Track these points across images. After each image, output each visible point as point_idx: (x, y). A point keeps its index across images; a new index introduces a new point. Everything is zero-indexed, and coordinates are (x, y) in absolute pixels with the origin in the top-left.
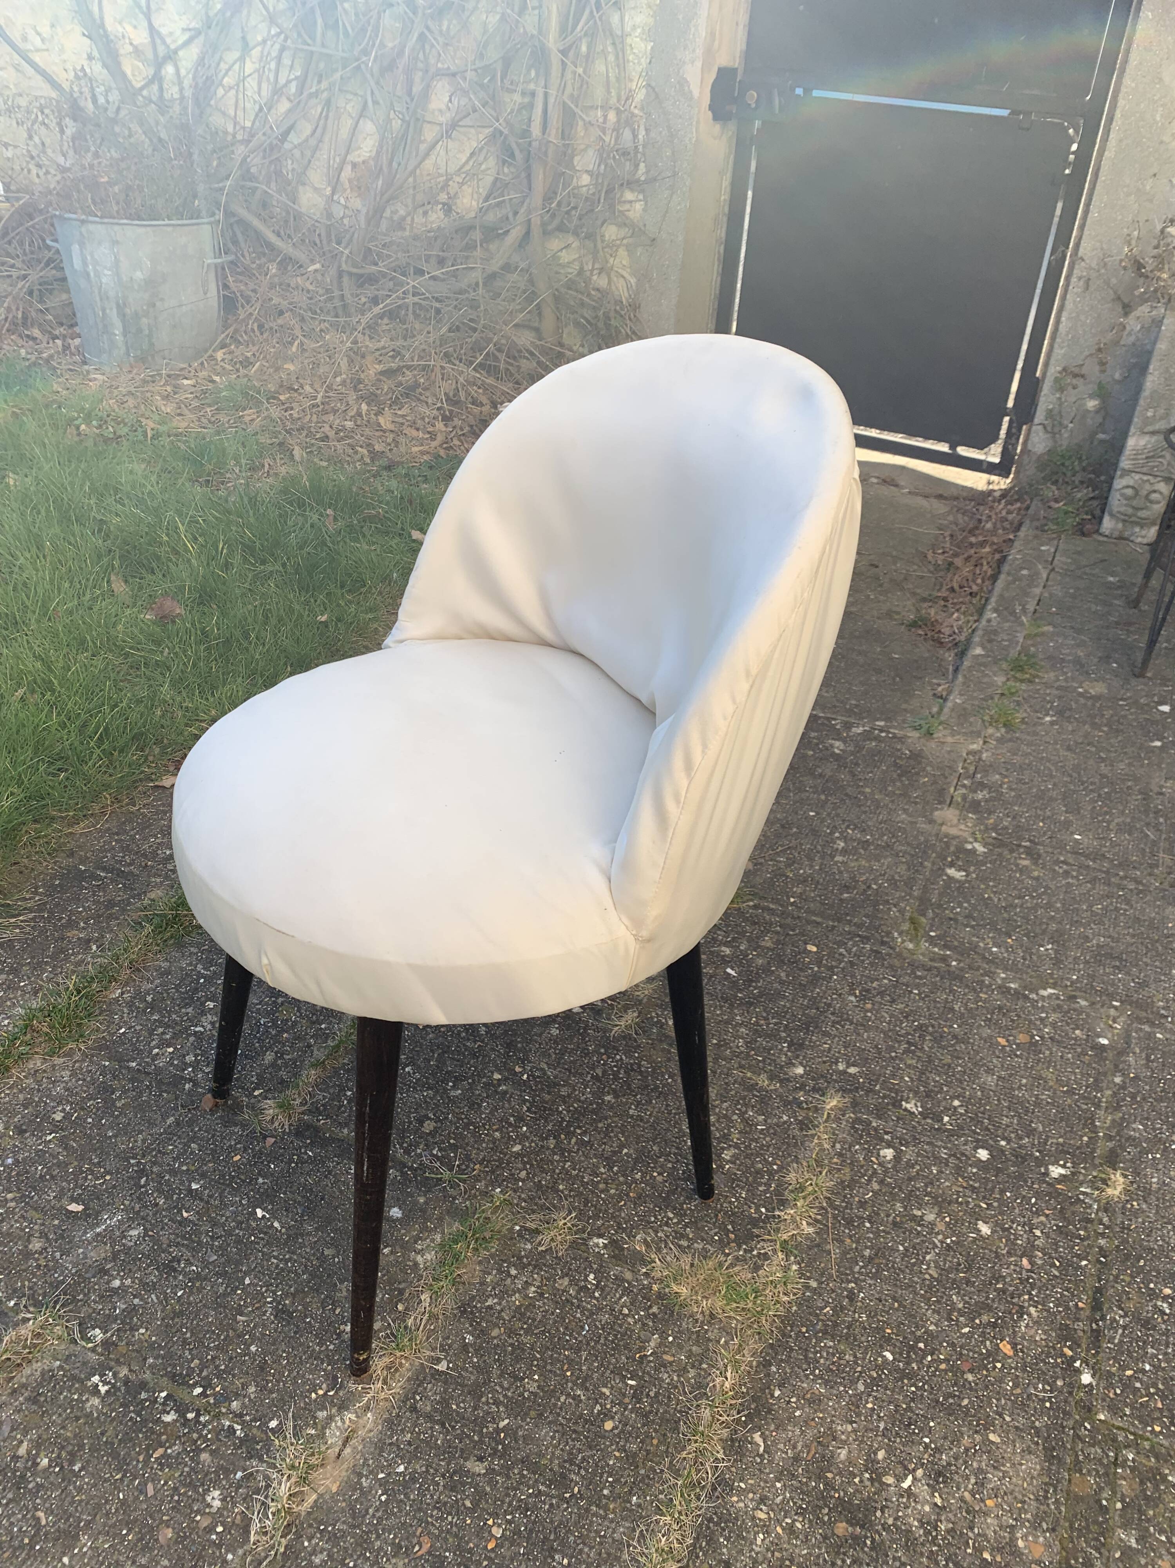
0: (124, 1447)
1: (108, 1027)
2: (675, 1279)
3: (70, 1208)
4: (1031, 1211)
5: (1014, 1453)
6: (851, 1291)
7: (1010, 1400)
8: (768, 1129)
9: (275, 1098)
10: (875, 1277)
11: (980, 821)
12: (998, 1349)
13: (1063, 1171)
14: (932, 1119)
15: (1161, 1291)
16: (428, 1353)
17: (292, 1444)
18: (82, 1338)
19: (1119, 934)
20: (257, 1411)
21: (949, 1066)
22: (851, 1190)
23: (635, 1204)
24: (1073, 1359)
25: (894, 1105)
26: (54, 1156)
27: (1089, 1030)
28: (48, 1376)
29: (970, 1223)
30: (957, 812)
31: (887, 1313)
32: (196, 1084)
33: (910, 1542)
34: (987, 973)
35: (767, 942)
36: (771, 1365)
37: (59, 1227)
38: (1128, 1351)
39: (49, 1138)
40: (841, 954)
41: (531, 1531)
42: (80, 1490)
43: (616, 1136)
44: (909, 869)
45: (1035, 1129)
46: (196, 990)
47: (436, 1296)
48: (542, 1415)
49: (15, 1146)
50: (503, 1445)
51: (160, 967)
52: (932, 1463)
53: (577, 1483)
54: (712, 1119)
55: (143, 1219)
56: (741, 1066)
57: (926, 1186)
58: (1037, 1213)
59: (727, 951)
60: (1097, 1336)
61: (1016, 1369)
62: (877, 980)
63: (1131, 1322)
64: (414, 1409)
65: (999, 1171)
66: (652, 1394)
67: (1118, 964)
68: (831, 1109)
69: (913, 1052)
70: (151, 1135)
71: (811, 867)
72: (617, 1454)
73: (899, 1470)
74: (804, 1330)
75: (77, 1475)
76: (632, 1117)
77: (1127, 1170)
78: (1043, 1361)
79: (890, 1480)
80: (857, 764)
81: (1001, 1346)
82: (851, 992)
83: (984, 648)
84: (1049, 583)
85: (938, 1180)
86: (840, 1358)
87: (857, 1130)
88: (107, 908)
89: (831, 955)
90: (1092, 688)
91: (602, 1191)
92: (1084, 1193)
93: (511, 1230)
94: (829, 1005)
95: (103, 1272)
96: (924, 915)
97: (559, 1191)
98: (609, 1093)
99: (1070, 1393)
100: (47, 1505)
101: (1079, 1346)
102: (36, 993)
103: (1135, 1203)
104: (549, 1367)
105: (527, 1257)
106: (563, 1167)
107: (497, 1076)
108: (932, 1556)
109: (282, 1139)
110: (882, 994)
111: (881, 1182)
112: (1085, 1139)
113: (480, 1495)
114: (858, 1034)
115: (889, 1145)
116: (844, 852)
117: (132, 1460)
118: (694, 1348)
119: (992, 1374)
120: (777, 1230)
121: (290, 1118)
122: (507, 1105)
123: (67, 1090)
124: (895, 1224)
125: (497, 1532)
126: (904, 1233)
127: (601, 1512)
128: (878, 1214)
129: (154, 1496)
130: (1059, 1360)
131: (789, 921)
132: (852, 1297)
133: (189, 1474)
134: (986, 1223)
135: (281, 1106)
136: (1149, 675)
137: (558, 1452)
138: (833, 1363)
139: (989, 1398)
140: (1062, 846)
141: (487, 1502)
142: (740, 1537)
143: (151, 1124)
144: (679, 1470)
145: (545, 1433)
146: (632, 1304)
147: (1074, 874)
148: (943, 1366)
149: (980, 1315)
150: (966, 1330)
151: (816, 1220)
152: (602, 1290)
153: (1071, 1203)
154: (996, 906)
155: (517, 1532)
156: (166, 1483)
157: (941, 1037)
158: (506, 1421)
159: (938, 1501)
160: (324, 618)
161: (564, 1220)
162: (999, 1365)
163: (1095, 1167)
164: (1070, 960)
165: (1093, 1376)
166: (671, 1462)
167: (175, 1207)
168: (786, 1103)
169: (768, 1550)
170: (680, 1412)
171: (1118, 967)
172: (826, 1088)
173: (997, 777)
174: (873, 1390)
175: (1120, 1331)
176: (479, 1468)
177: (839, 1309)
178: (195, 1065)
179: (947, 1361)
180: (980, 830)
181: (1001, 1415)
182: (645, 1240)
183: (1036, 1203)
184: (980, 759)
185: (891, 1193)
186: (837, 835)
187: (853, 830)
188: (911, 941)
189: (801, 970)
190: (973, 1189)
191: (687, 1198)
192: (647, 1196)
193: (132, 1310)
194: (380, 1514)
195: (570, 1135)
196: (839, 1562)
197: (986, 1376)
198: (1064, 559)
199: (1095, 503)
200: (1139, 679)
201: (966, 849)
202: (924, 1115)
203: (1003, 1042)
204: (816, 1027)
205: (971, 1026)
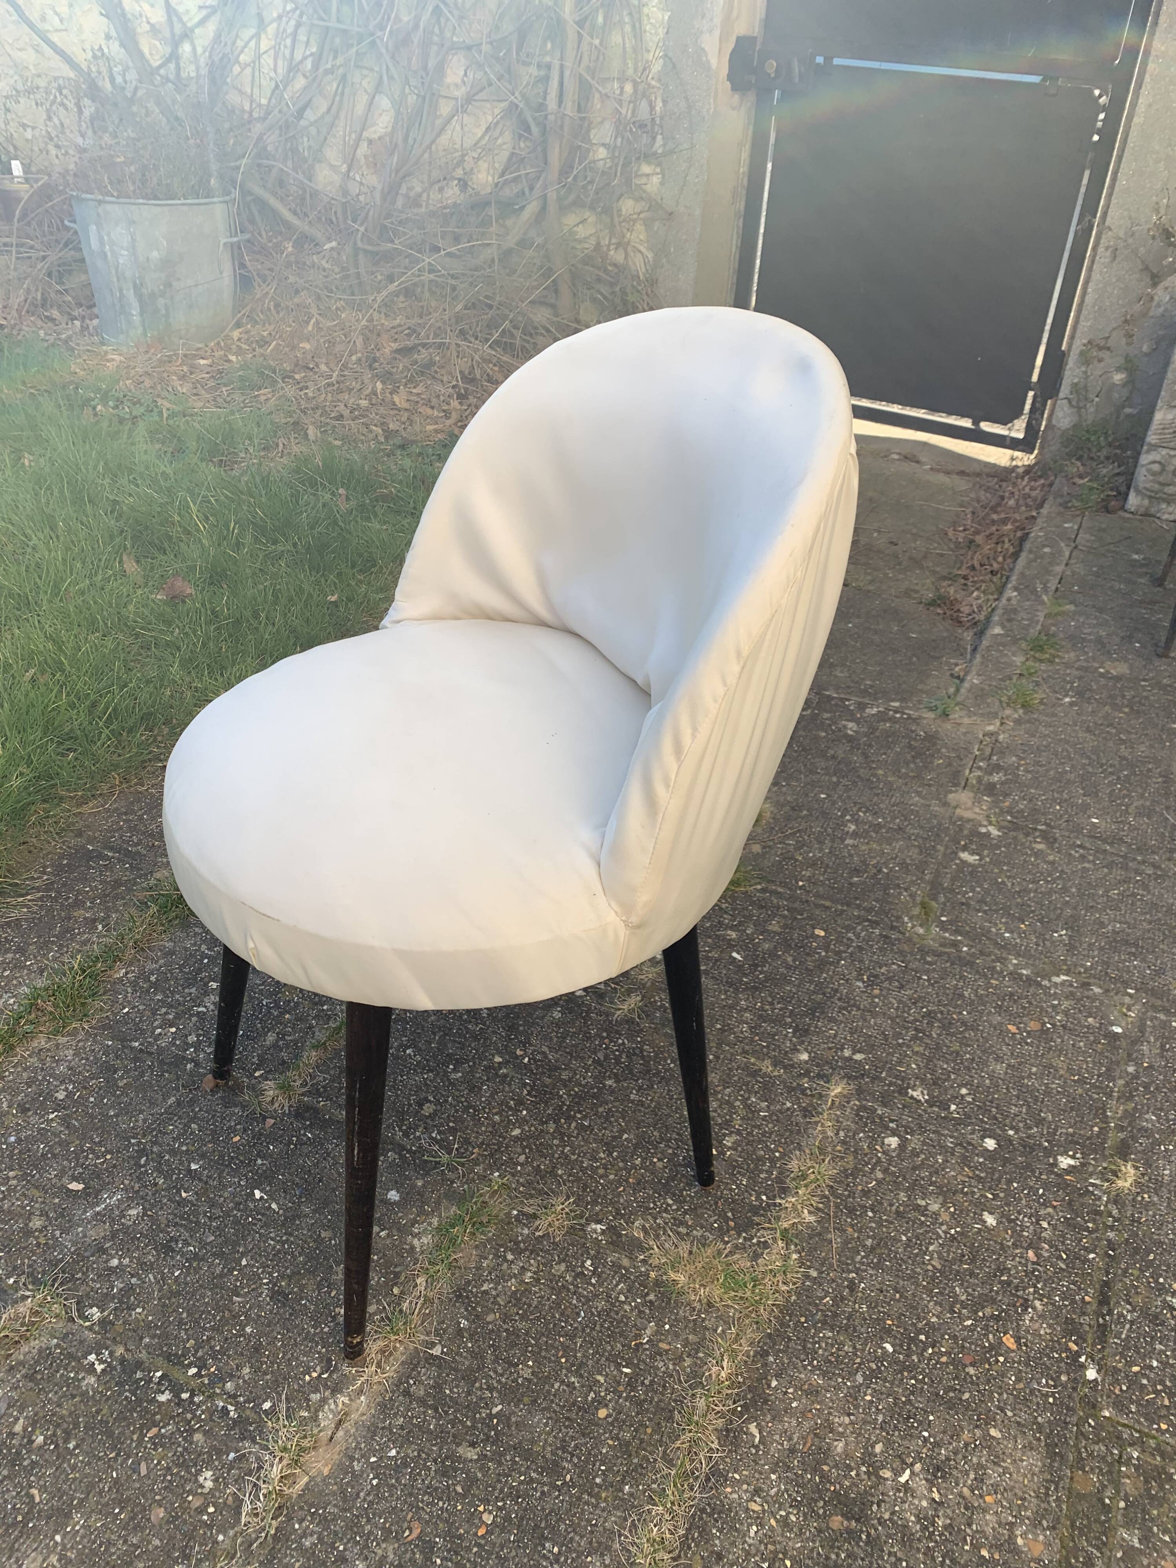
0: (118, 1427)
1: (112, 1006)
2: (673, 1267)
3: (70, 1186)
4: (1039, 1202)
5: (1015, 1448)
6: (852, 1281)
7: (1012, 1394)
8: (770, 1116)
9: (275, 1079)
10: (876, 1267)
11: (995, 803)
12: (1001, 1343)
13: (1072, 1162)
14: (939, 1107)
15: (1170, 1285)
16: (422, 1337)
17: (285, 1427)
18: (80, 1317)
19: (1135, 919)
20: (251, 1392)
21: (958, 1053)
22: (855, 1178)
23: (634, 1190)
24: (1078, 1354)
25: (900, 1093)
26: (54, 1134)
27: (1102, 1018)
28: (45, 1354)
29: (975, 1213)
30: (972, 795)
31: (889, 1304)
32: (197, 1064)
33: (907, 1539)
34: (998, 959)
35: (774, 926)
36: (768, 1354)
37: (60, 1205)
38: (1136, 1347)
39: (52, 1116)
40: (849, 939)
41: (522, 1518)
42: (74, 1468)
43: (617, 1121)
44: (921, 853)
45: (1044, 1119)
46: (200, 971)
47: (431, 1280)
48: (535, 1401)
49: (18, 1124)
50: (495, 1429)
51: (165, 947)
52: (931, 1457)
53: (569, 1471)
54: (714, 1105)
55: (142, 1198)
56: (745, 1052)
57: (931, 1175)
58: (1045, 1205)
59: (733, 935)
60: (1103, 1331)
61: (1019, 1363)
62: (886, 965)
63: (1139, 1317)
64: (407, 1393)
65: (1005, 1161)
66: (647, 1382)
67: (1133, 950)
68: (836, 1096)
69: (921, 1039)
70: (152, 1115)
71: (821, 850)
72: (611, 1442)
73: (897, 1464)
74: (803, 1320)
75: (71, 1453)
76: (633, 1102)
77: (1139, 1162)
78: (1048, 1356)
79: (887, 1474)
80: (870, 746)
81: (1004, 1339)
82: (859, 978)
83: (1003, 627)
84: (1072, 561)
85: (943, 1169)
86: (839, 1349)
87: (861, 1118)
88: (114, 888)
89: (839, 941)
90: (1115, 668)
91: (601, 1177)
92: (1093, 1185)
93: (510, 1213)
94: (836, 991)
95: (102, 1250)
96: (935, 899)
97: (558, 1175)
98: (610, 1078)
99: (1074, 1389)
100: (42, 1483)
101: (1085, 1341)
102: (41, 972)
103: (1146, 1196)
104: (543, 1354)
105: (523, 1241)
107: (498, 1059)
108: (928, 1551)
109: (282, 1120)
110: (890, 979)
111: (885, 1171)
112: (1096, 1129)
113: (471, 1482)
114: (865, 1020)
115: (894, 1133)
116: (855, 835)
117: (126, 1439)
118: (691, 1337)
119: (994, 1367)
120: (778, 1219)
121: (290, 1099)
122: (507, 1089)
123: (70, 1069)
124: (898, 1213)
125: (488, 1519)
126: (907, 1223)
127: (593, 1500)
128: (881, 1203)
129: (147, 1476)
130: (1064, 1355)
131: (797, 905)
132: (852, 1287)
133: (182, 1455)
134: (991, 1213)
135: (281, 1087)
136: (1172, 655)
137: (550, 1440)
138: (832, 1354)
139: (991, 1392)
140: (1078, 830)
141: (478, 1488)
142: (733, 1528)
143: (153, 1104)
144: (672, 1460)
145: (538, 1419)
146: (629, 1291)
147: (1091, 858)
148: (944, 1359)
149: (983, 1308)
150: (969, 1322)
151: (818, 1209)
152: (599, 1276)
153: (1080, 1195)
154: (1010, 891)
155: (507, 1518)
156: (159, 1463)
157: (950, 1023)
158: (500, 1407)
159: (936, 1496)
160: (333, 599)
161: (561, 1205)
162: (1001, 1359)
163: (1104, 1158)
164: (1085, 946)
165: (1098, 1372)
166: (665, 1452)
167: (174, 1187)
168: (791, 1090)
169: (761, 1542)
170: (675, 1401)
171: (1134, 954)
172: (832, 1075)
173: (1014, 759)
174: (872, 1382)
175: (1128, 1326)
176: (472, 1454)
177: (839, 1300)
178: (197, 1046)
179: (947, 1353)
180: (995, 813)
181: (1002, 1410)
182: (644, 1226)
183: (1043, 1194)
184: (996, 741)
185: (895, 1182)
186: (848, 817)
187: (865, 813)
188: (921, 926)
189: (808, 954)
190: (979, 1179)
191: (687, 1184)
192: (647, 1182)
193: (129, 1289)
194: (371, 1498)
195: (570, 1119)
196: (833, 1557)
197: (988, 1370)
198: (1088, 536)
199: (1121, 479)
200: (1164, 659)
201: (980, 833)
202: (931, 1103)
203: (1012, 1028)
204: (823, 1013)
205: (981, 1013)
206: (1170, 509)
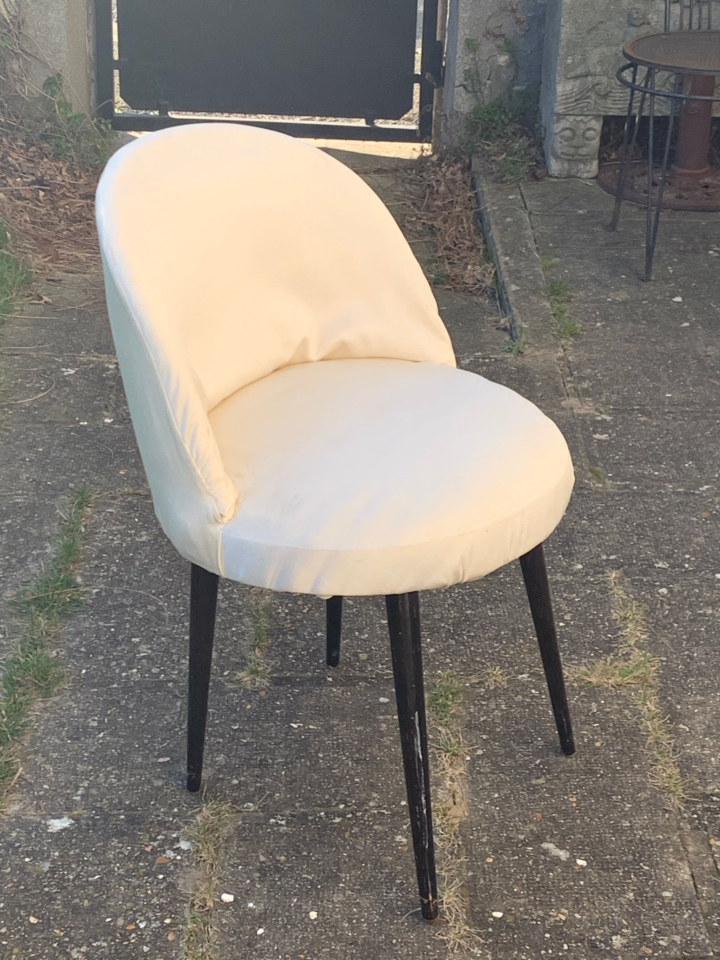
1: (70, 672)
2: (585, 676)
6: (688, 655)
8: (582, 599)
10: (698, 644)
11: (596, 400)
14: (678, 568)
21: (670, 539)
22: (655, 613)
23: (531, 654)
25: (650, 567)
26: (116, 743)
30: (576, 399)
32: (175, 682)
34: (660, 487)
36: (666, 697)
39: (101, 735)
41: (591, 793)
43: (491, 628)
48: (557, 752)
50: (546, 769)
53: (600, 770)
55: (219, 750)
57: (697, 599)
62: (593, 508)
64: (480, 773)
66: (611, 725)
68: (614, 579)
69: (644, 538)
72: (612, 753)
76: (492, 616)
82: (581, 518)
83: (516, 284)
84: (535, 224)
85: (702, 594)
86: (702, 683)
87: (637, 585)
90: (618, 296)
91: (505, 654)
93: (465, 686)
96: (597, 465)
97: (477, 661)
106: (470, 650)
109: (270, 689)
110: (602, 514)
111: (670, 604)
113: (551, 791)
114: (602, 539)
115: (661, 587)
118: (619, 702)
120: (626, 641)
121: (264, 678)
123: (83, 710)
124: (691, 620)
125: (573, 800)
126: (699, 622)
127: (623, 775)
128: (678, 619)
132: (690, 657)
136: (653, 278)
140: (662, 403)
142: (702, 762)
147: (680, 417)
151: (644, 631)
152: (545, 694)
154: (641, 449)
155: (584, 796)
158: (539, 761)
161: (494, 672)
164: (708, 467)
168: (584, 584)
172: (603, 570)
173: (589, 370)
176: (541, 781)
177: (687, 665)
180: (600, 407)
184: (569, 362)
185: (679, 608)
188: (599, 482)
194: (502, 814)
198: (534, 203)
199: (533, 150)
200: (648, 283)
201: (598, 421)
202: (672, 566)
203: (695, 519)
204: (573, 542)
205: (670, 516)
206: (588, 168)
